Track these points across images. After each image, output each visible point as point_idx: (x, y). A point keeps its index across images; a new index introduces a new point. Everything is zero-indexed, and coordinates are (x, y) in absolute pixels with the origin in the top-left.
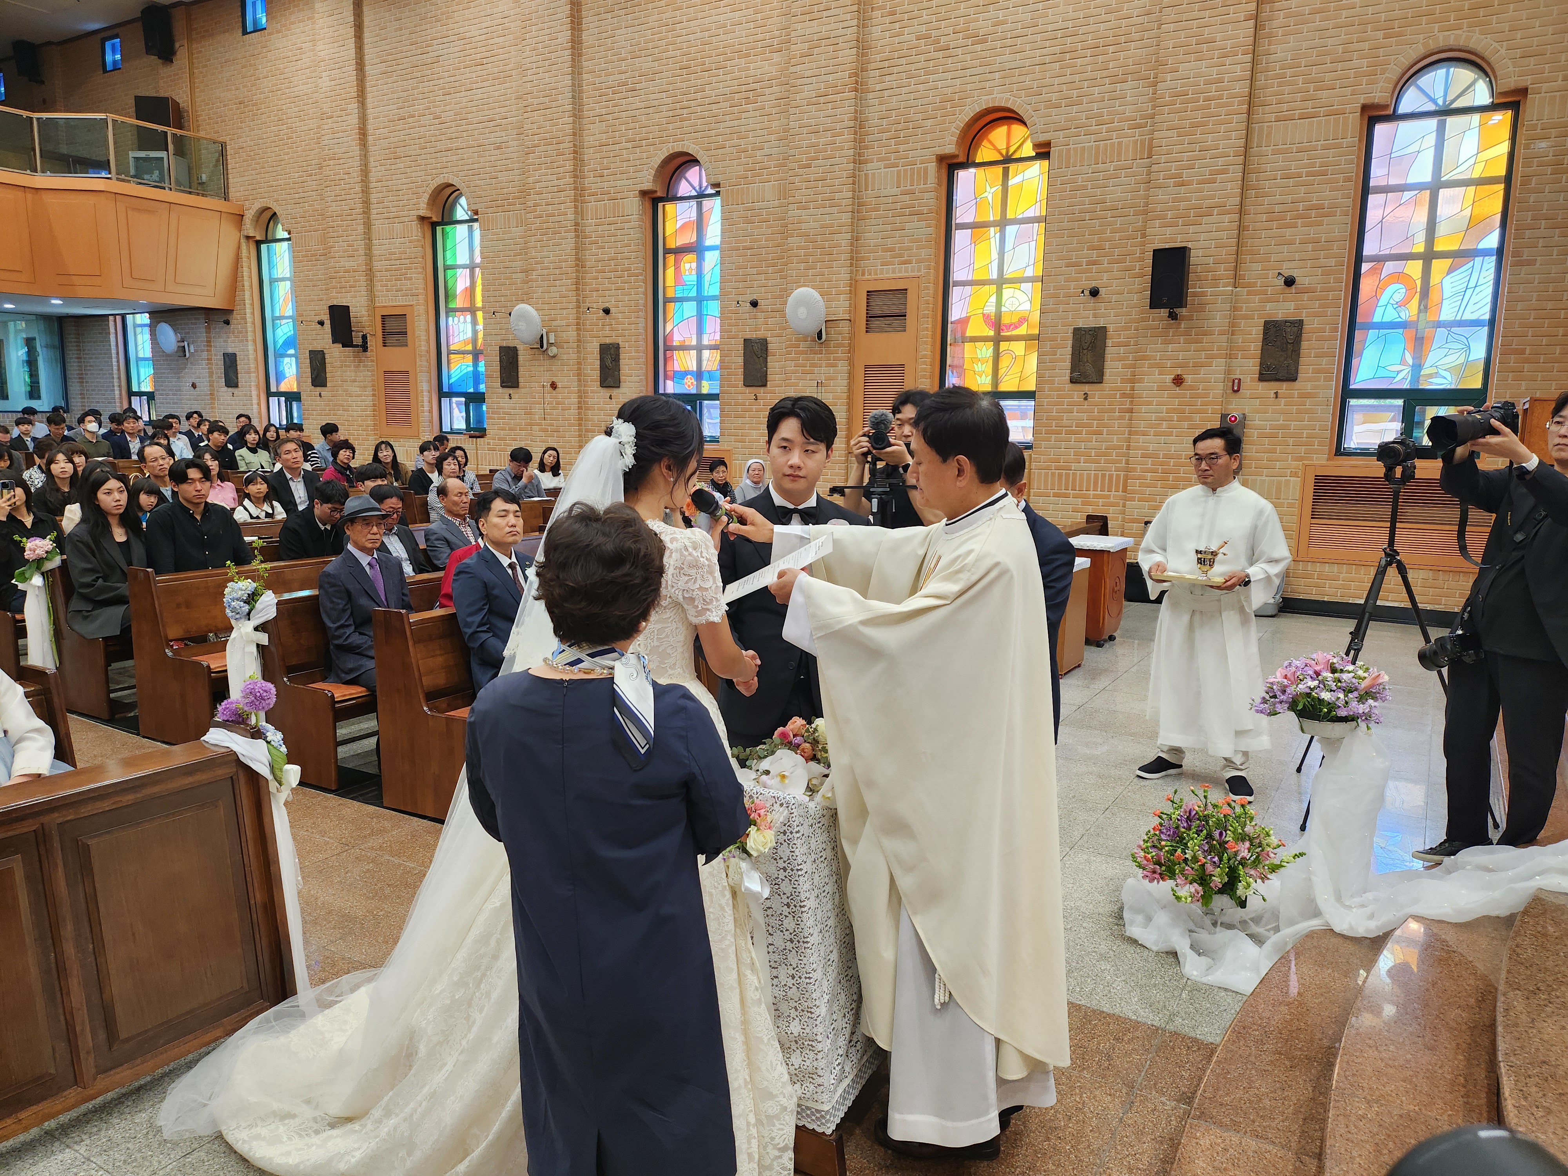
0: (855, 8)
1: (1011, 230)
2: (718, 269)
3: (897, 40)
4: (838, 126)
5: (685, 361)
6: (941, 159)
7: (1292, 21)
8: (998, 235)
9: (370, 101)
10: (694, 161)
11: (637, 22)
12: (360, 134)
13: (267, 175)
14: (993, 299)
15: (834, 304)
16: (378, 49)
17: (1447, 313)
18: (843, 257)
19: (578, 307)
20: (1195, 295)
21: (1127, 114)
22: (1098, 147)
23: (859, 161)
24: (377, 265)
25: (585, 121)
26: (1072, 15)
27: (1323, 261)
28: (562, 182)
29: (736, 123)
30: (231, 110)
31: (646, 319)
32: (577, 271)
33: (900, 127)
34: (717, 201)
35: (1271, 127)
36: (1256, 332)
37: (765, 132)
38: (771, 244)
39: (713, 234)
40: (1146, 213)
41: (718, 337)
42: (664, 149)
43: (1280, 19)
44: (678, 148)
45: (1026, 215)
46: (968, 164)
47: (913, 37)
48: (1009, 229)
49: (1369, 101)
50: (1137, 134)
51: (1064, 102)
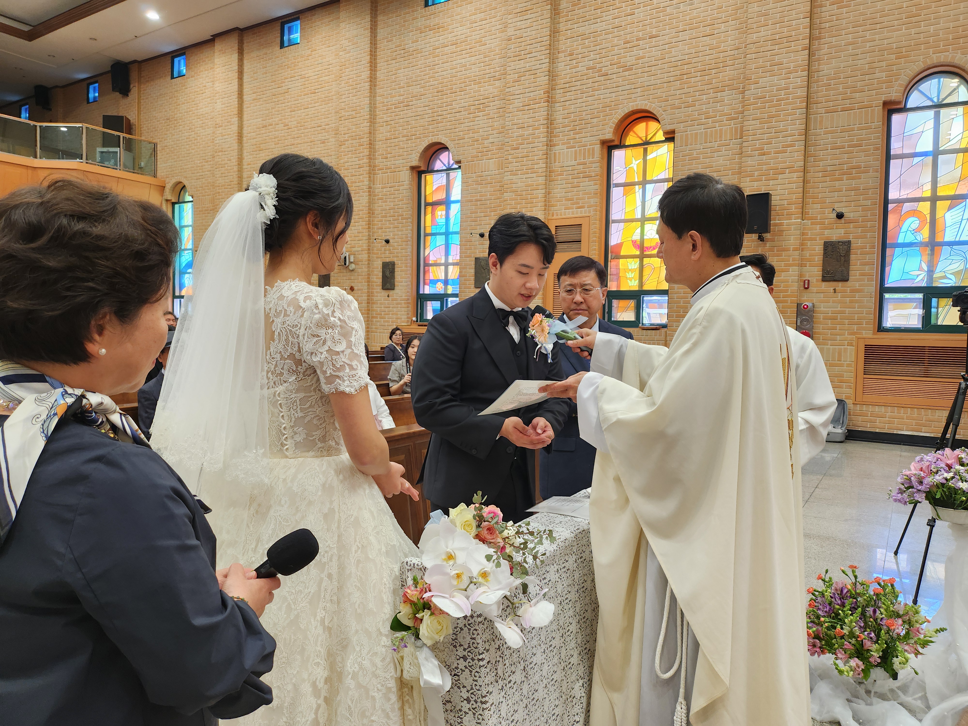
0: (548, 51)
1: (649, 187)
2: (459, 215)
3: (574, 70)
4: (537, 123)
5: (437, 273)
6: (603, 143)
7: (833, 50)
8: (641, 190)
9: (245, 117)
10: (445, 148)
11: (411, 65)
12: (238, 136)
13: (180, 162)
14: (639, 231)
16: (252, 85)
17: (949, 237)
18: (539, 204)
19: (369, 239)
20: (776, 225)
21: (725, 111)
22: (706, 132)
23: (550, 145)
25: (377, 125)
26: (687, 51)
27: (863, 202)
28: (361, 162)
29: (471, 124)
30: (162, 123)
31: (412, 246)
32: (369, 217)
33: (576, 123)
34: (459, 172)
35: (822, 117)
36: (819, 249)
37: (490, 129)
38: (493, 197)
39: (456, 193)
40: (740, 173)
41: (458, 258)
42: (426, 141)
43: (825, 50)
44: (435, 139)
45: (659, 178)
46: (621, 146)
47: (585, 68)
48: (648, 186)
49: (888, 99)
50: (732, 124)
51: (683, 105)
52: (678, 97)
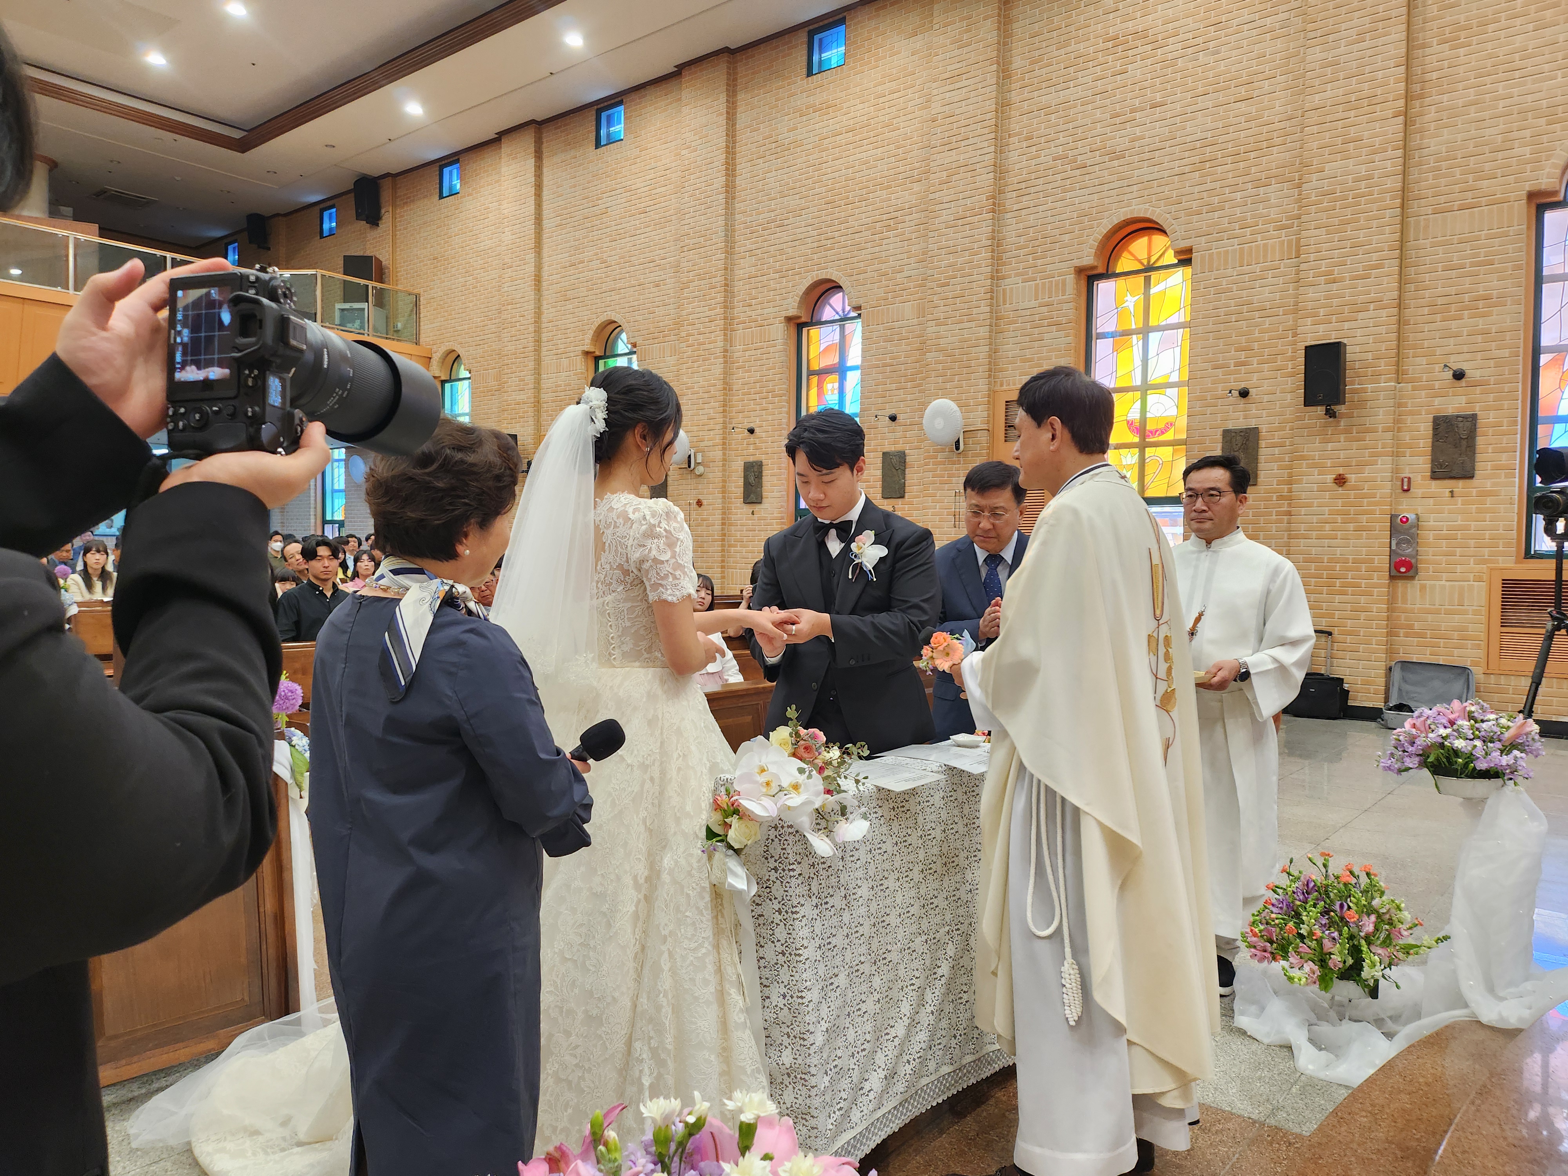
0: (993, 135)
1: (1154, 338)
2: (859, 388)
3: (1034, 162)
4: (976, 245)
6: (1080, 271)
7: (1445, 114)
8: (1141, 343)
9: (545, 251)
10: (838, 288)
11: (786, 165)
12: (535, 280)
13: (453, 321)
14: (1138, 405)
15: (972, 415)
16: (555, 205)
18: (981, 369)
19: (725, 428)
20: (1354, 391)
21: (1272, 216)
22: (1242, 250)
23: (996, 277)
24: (545, 397)
25: (736, 257)
26: (1209, 126)
27: (1495, 353)
28: (712, 313)
29: (877, 249)
30: (426, 265)
32: (725, 395)
33: (1037, 243)
34: (859, 323)
35: (1428, 220)
36: (1425, 428)
37: (905, 256)
38: (909, 360)
39: (854, 356)
40: (1296, 311)
42: (809, 277)
43: (1431, 114)
44: (823, 275)
45: (1169, 322)
46: (1108, 274)
47: (1050, 158)
48: (1152, 336)
49: (1535, 188)
50: (1283, 235)
51: (1205, 209)
52: (1196, 196)
